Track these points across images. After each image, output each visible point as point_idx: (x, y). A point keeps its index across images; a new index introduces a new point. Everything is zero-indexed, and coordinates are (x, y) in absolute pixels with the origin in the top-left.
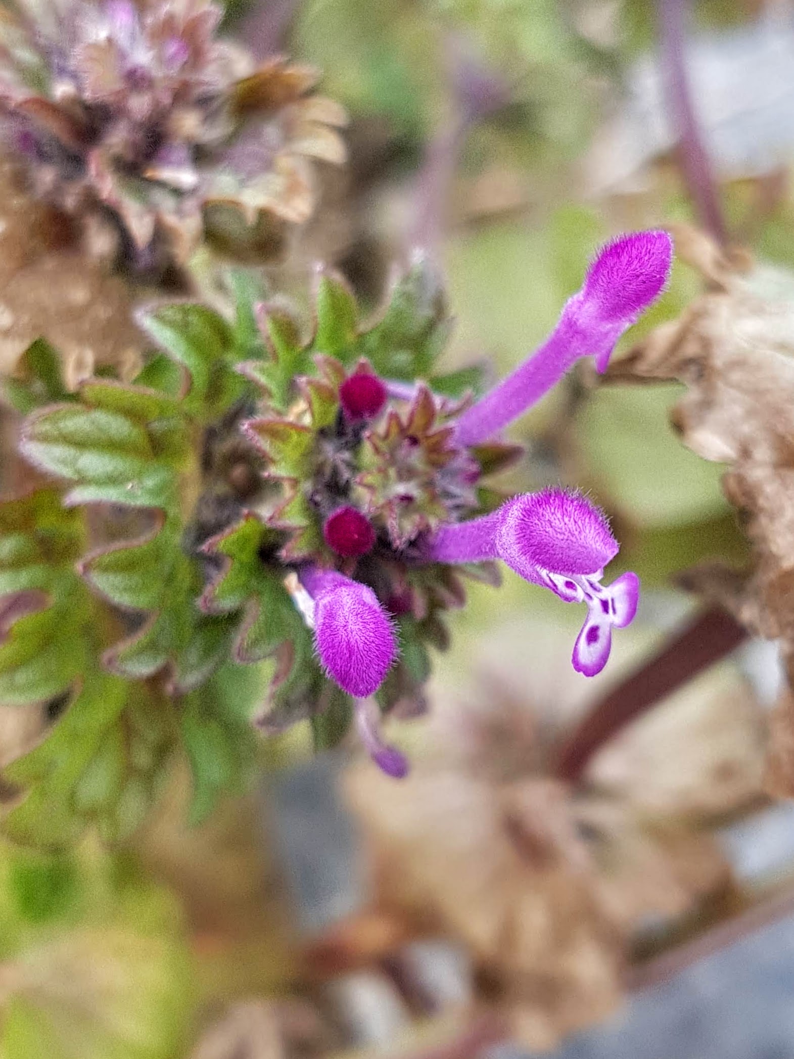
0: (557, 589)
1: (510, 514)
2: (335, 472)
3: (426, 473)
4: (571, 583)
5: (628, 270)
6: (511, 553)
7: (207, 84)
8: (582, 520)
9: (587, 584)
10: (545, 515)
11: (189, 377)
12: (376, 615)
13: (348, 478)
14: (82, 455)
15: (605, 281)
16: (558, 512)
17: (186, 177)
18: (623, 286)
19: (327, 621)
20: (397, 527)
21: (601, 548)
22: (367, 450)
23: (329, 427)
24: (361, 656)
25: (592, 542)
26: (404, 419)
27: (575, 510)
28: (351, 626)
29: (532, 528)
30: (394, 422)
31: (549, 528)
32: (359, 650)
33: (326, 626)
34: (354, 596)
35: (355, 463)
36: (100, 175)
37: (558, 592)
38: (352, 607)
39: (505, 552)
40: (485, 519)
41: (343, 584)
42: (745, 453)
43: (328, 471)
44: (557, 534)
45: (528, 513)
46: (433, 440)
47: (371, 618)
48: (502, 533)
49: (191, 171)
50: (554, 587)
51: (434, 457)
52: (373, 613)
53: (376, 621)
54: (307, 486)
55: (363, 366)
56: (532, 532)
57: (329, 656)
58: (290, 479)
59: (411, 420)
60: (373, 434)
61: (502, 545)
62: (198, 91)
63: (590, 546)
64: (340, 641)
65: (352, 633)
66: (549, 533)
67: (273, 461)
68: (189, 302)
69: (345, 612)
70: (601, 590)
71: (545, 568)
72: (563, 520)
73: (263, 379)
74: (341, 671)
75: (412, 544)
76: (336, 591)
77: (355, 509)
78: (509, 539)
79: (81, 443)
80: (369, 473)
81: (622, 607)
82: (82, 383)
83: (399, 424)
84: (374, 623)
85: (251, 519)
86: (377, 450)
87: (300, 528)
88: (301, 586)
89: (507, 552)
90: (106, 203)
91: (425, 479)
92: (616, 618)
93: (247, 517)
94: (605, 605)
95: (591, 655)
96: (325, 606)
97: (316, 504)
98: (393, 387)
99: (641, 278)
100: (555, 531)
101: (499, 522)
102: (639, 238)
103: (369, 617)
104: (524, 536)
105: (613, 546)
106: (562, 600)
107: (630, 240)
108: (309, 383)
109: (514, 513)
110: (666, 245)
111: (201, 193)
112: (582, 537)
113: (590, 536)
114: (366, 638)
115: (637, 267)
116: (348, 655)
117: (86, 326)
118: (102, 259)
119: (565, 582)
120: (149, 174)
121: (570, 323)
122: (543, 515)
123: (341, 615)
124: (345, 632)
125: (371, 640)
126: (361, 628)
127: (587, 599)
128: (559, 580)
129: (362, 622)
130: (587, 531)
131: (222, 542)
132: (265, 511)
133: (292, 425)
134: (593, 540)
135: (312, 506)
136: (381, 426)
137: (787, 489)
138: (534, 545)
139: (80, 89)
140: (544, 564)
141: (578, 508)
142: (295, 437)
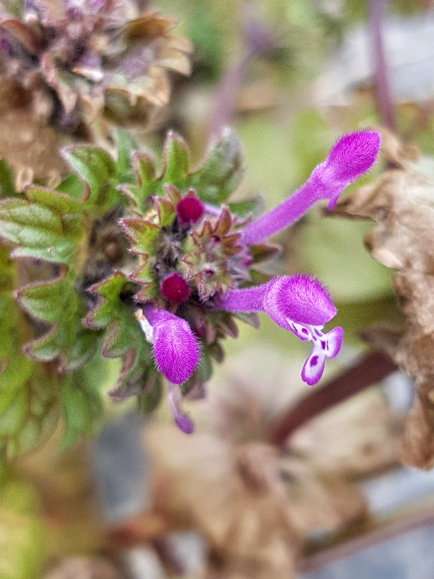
0: (297, 332)
1: (274, 287)
2: (170, 253)
3: (223, 259)
4: (305, 330)
5: (354, 152)
6: (272, 309)
7: (114, 21)
8: (317, 294)
9: (314, 331)
10: (296, 289)
11: (89, 190)
12: (190, 338)
13: (177, 257)
14: (22, 229)
15: (340, 157)
16: (303, 288)
17: (97, 74)
18: (351, 161)
19: (161, 338)
20: (203, 288)
21: (327, 311)
22: (190, 241)
23: (168, 226)
24: (179, 360)
25: (322, 307)
26: (213, 226)
27: (314, 288)
28: (175, 343)
29: (287, 295)
30: (207, 227)
31: (297, 296)
32: (178, 357)
33: (160, 341)
34: (178, 325)
35: (182, 248)
36: (47, 68)
37: (298, 334)
38: (176, 332)
39: (268, 308)
40: (257, 288)
41: (172, 318)
42: (408, 264)
43: (166, 252)
44: (301, 301)
45: (285, 287)
46: (228, 240)
47: (187, 339)
48: (268, 297)
49: (99, 70)
50: (296, 331)
51: (228, 249)
52: (188, 336)
53: (189, 341)
54: (153, 259)
55: (191, 192)
56: (287, 298)
57: (161, 359)
58: (143, 254)
59: (217, 227)
60: (195, 233)
61: (267, 304)
62: (107, 25)
63: (320, 309)
64: (168, 350)
65: (175, 346)
66: (297, 300)
67: (135, 243)
68: (92, 147)
69: (172, 334)
70: (322, 335)
71: (292, 320)
72: (306, 293)
73: (132, 195)
74: (167, 368)
75: (211, 299)
76: (167, 322)
77: (180, 276)
78: (271, 301)
79: (22, 223)
80: (190, 255)
81: (332, 347)
82: (27, 188)
83: (210, 228)
84: (189, 342)
85: (119, 276)
86: (195, 242)
87: (147, 283)
88: (144, 317)
89: (270, 308)
90: (50, 85)
91: (221, 262)
92: (328, 353)
93: (116, 274)
94: (323, 344)
95: (312, 373)
96: (160, 330)
97: (157, 270)
98: (208, 207)
99: (361, 157)
100: (301, 299)
101: (266, 290)
102: (362, 134)
103: (186, 338)
104: (282, 300)
105: (333, 310)
106: (299, 339)
107: (357, 134)
108: (160, 200)
109: (277, 286)
110: (378, 140)
111: (105, 83)
112: (316, 304)
113: (321, 304)
114: (183, 351)
115: (360, 151)
116: (172, 359)
117: (29, 155)
118: (42, 116)
119: (302, 329)
120: (75, 70)
121: (317, 179)
122: (294, 289)
123: (170, 336)
124: (171, 346)
125: (186, 352)
126: (181, 344)
127: (313, 340)
128: (299, 327)
129: (181, 341)
130: (320, 300)
131: (100, 288)
132: (127, 271)
133: (148, 223)
134: (322, 306)
135: (155, 271)
136: (199, 228)
137: (431, 287)
138: (288, 306)
139: (40, 17)
140: (292, 318)
141: (315, 287)
142: (148, 231)
